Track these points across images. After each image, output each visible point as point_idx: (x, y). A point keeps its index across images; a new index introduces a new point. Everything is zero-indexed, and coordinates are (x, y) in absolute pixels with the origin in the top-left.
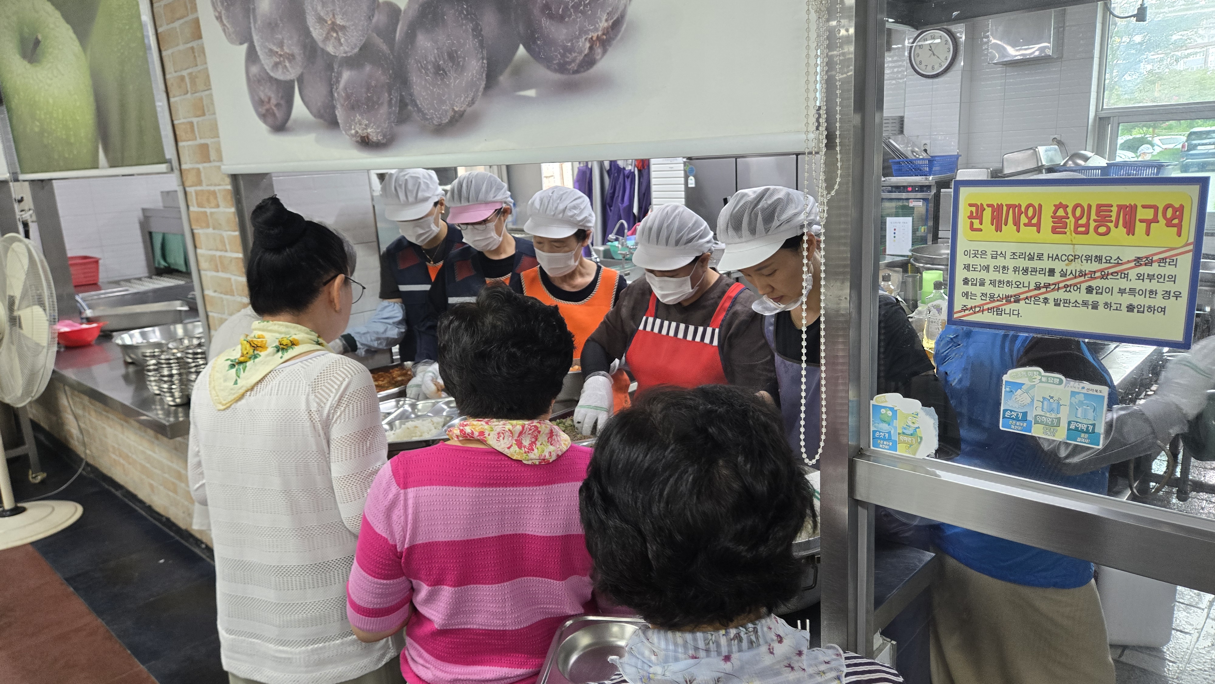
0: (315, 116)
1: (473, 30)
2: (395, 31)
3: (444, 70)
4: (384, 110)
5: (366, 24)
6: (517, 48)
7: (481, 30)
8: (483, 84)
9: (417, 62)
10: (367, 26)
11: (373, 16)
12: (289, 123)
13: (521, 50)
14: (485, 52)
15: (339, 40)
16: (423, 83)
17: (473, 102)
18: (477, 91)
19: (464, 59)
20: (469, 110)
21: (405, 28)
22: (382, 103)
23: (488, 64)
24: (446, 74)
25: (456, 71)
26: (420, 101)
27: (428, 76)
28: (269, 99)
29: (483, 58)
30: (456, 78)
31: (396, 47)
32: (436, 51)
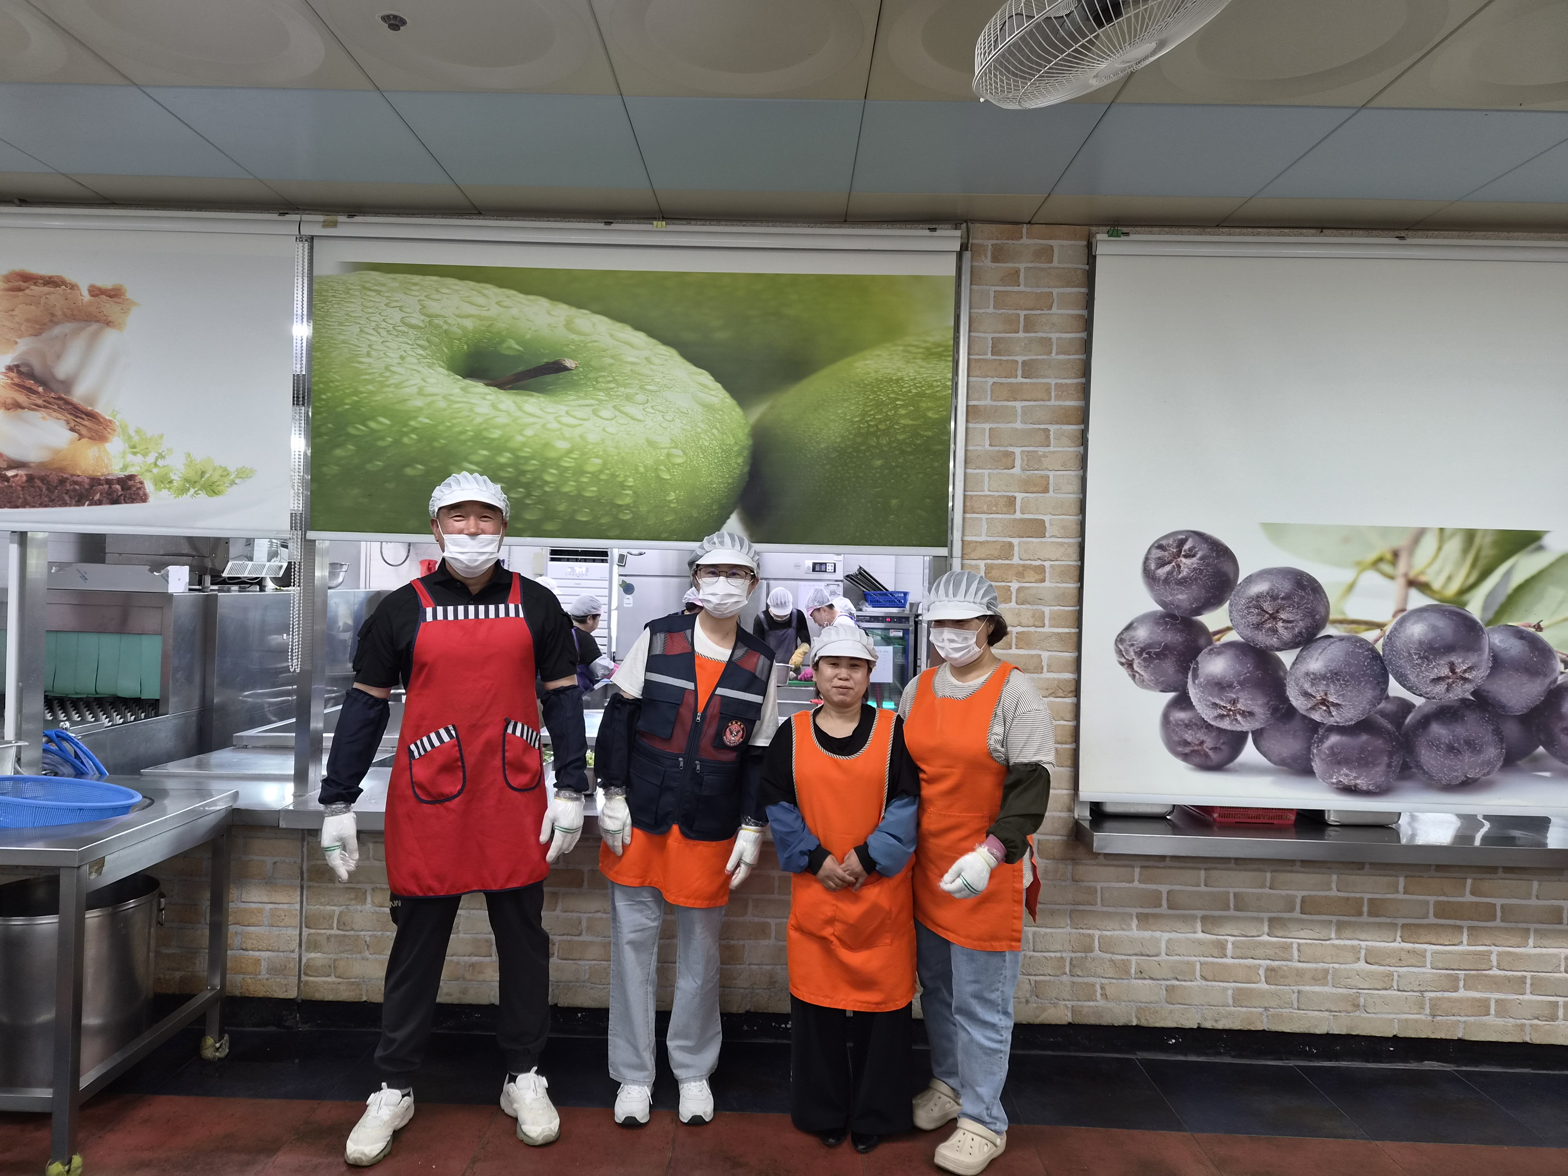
0: (1275, 763)
1: (1493, 730)
2: (1405, 718)
3: (1458, 750)
4: (1381, 769)
5: (1368, 707)
6: (1538, 747)
7: (1502, 732)
8: (1500, 764)
9: (1428, 741)
10: (1369, 709)
11: (1379, 704)
12: (1231, 765)
13: (1541, 749)
14: (1504, 746)
15: (1330, 712)
16: (1433, 755)
17: (1488, 773)
18: (1493, 767)
19: (1482, 746)
20: (1484, 778)
21: (1418, 718)
22: (1379, 764)
23: (1507, 753)
24: (1461, 753)
25: (1471, 752)
26: (1427, 767)
27: (1440, 751)
28: (1202, 743)
29: (1502, 749)
30: (1470, 757)
31: (1404, 728)
32: (1451, 737)
